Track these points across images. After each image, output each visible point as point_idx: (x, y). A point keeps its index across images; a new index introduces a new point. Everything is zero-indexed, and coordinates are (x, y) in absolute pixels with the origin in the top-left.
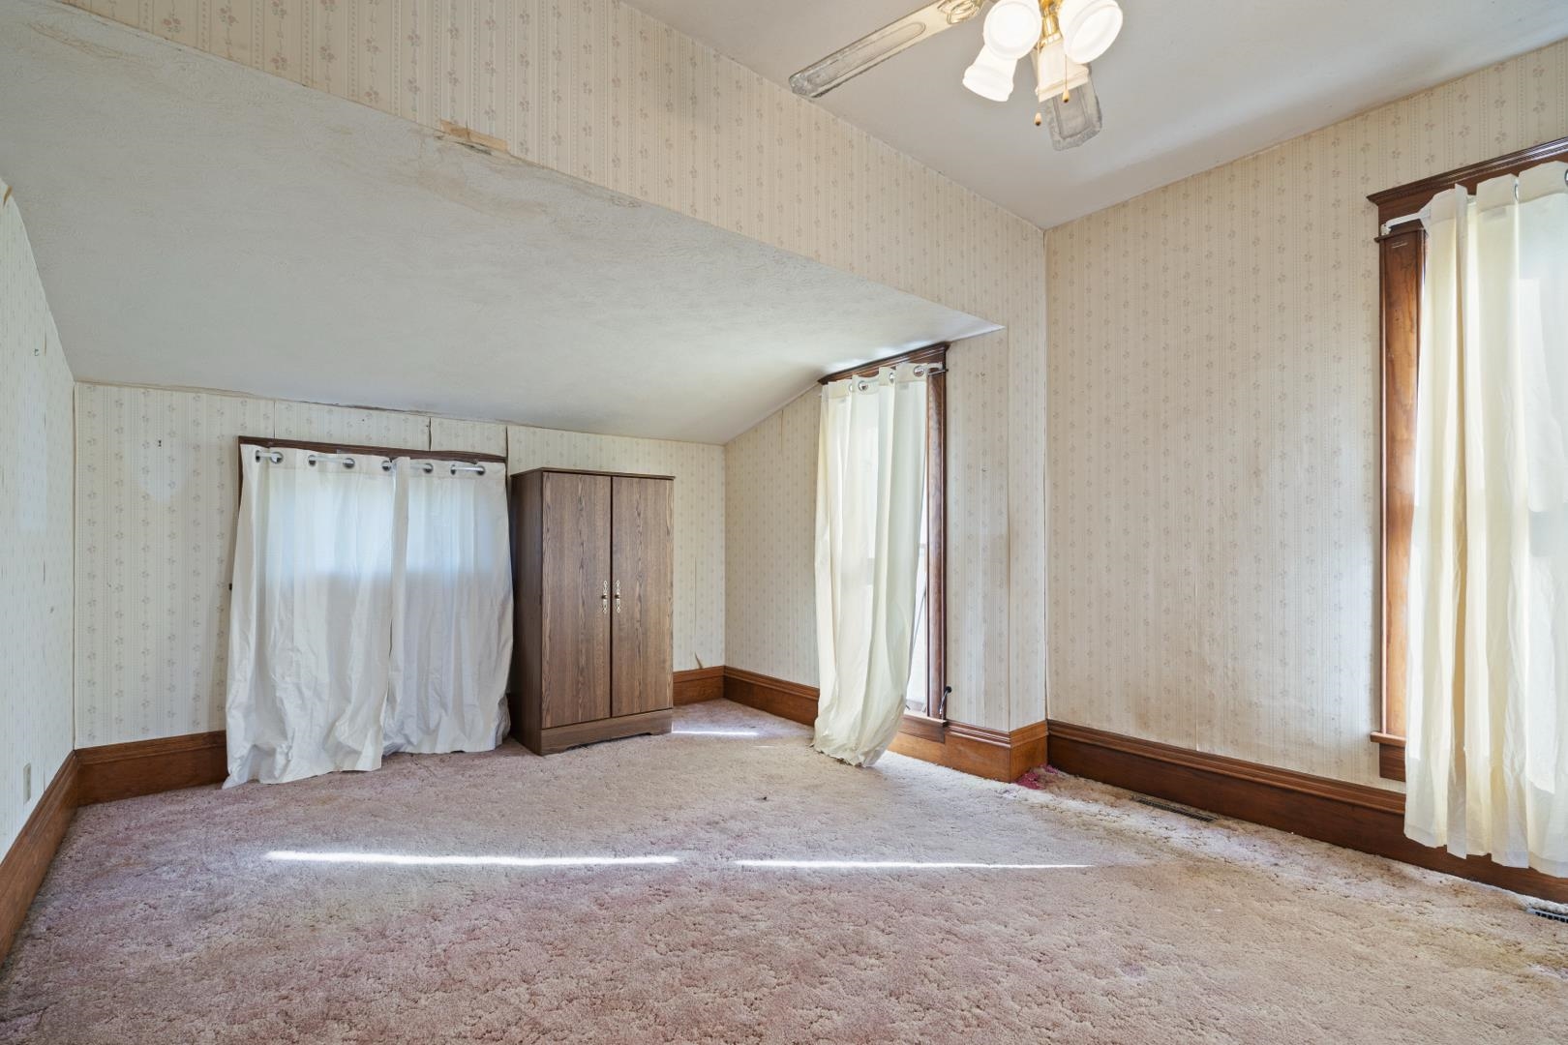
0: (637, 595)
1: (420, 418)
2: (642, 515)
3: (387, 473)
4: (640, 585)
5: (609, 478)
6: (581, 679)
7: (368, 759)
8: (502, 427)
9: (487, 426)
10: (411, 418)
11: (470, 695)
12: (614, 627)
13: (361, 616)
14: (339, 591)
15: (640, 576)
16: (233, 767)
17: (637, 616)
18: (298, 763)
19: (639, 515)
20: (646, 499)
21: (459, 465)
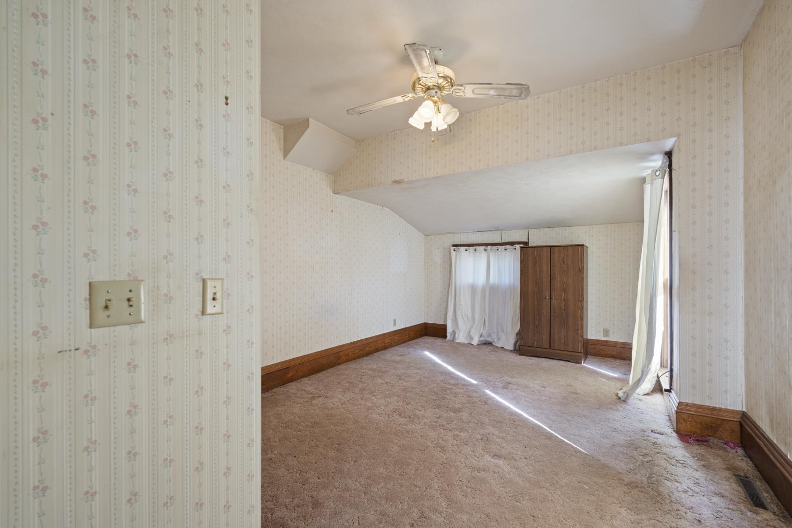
0: (563, 298)
1: (498, 232)
2: (565, 263)
3: (486, 252)
4: (565, 294)
5: (549, 248)
6: (536, 330)
7: (475, 342)
8: (527, 230)
9: (521, 231)
10: (495, 232)
11: (509, 330)
12: (551, 310)
13: (478, 297)
14: (473, 289)
15: (565, 290)
16: (448, 335)
17: (563, 307)
18: (461, 338)
19: (564, 263)
20: (568, 256)
21: (508, 247)
